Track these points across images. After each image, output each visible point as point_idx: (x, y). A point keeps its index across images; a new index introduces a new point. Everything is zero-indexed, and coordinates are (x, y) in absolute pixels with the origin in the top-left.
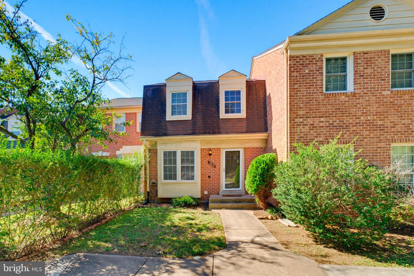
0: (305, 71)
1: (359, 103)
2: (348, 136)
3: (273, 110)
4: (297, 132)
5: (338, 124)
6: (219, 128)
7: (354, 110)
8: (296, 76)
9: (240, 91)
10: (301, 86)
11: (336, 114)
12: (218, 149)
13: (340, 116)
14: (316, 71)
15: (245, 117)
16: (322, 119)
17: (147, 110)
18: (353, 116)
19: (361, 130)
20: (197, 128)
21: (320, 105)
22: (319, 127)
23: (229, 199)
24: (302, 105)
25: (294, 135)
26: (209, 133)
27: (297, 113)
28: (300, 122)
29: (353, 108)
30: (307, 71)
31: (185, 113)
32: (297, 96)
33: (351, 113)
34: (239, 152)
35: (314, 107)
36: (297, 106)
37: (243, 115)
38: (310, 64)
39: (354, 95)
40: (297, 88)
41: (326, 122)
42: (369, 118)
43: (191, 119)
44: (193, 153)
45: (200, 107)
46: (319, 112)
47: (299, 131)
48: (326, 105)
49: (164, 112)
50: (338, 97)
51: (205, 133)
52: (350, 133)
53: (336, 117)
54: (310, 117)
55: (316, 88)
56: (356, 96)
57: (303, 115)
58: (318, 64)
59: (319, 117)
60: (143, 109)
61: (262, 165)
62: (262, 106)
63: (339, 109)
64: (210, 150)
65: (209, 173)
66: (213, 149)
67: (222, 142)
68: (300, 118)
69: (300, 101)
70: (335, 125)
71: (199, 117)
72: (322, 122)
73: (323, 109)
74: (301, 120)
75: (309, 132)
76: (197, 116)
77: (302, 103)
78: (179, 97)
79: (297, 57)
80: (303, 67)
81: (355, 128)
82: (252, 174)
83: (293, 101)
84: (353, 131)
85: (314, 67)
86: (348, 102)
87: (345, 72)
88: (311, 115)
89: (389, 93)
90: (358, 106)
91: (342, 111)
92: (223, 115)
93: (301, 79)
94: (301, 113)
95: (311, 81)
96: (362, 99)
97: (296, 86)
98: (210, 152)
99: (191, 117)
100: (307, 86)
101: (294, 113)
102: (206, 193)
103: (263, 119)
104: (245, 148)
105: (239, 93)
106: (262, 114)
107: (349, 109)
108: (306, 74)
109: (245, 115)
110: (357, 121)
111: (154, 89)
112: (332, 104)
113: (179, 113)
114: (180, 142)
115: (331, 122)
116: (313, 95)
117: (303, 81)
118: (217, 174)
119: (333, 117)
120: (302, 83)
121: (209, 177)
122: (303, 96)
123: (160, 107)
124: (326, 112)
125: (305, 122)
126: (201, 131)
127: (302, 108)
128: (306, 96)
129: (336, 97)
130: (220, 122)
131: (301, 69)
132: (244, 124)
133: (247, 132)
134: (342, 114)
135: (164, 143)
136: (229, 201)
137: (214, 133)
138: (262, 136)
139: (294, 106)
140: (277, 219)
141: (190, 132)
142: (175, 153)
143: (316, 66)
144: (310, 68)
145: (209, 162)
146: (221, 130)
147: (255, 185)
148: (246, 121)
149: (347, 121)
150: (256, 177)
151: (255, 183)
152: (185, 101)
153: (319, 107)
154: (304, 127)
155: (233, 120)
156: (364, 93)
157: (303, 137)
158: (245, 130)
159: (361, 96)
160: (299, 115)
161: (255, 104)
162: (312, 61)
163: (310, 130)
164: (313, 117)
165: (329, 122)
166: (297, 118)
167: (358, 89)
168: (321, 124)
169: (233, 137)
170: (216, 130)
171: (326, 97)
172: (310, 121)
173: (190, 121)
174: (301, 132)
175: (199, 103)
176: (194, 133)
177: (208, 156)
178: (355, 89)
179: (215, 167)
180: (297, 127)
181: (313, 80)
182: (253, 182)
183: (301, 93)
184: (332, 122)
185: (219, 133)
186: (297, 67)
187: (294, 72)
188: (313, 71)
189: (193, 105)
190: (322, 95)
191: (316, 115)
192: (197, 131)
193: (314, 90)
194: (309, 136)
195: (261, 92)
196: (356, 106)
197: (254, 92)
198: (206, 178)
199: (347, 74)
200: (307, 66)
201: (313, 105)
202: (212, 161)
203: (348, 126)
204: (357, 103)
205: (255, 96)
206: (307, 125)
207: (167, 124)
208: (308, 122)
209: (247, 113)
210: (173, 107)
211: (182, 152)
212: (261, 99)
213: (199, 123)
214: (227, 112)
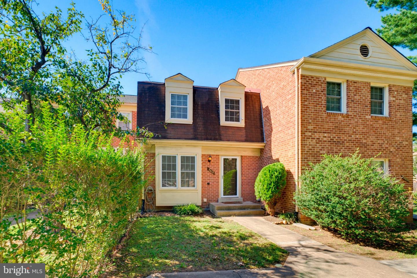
0: (313, 91)
1: (351, 124)
2: (343, 150)
3: (273, 122)
4: (307, 145)
5: (337, 140)
6: (220, 135)
7: (348, 129)
8: (306, 94)
10: (309, 103)
11: (335, 131)
12: (217, 155)
13: (338, 133)
14: (321, 91)
15: (244, 127)
16: (326, 135)
17: (143, 109)
18: (347, 134)
19: (352, 147)
20: (199, 134)
21: (324, 122)
22: (324, 141)
24: (310, 121)
25: (305, 147)
26: (211, 139)
27: (307, 127)
28: (309, 136)
29: (347, 128)
30: (314, 91)
31: (185, 117)
32: (307, 112)
33: (345, 132)
34: (236, 159)
35: (320, 124)
36: (307, 121)
37: (242, 124)
38: (316, 85)
39: (347, 116)
40: (307, 105)
41: (328, 137)
42: (357, 136)
43: (192, 123)
44: (193, 158)
45: (200, 112)
46: (323, 128)
47: (308, 144)
48: (328, 122)
49: (163, 114)
50: (337, 117)
51: (207, 139)
52: (345, 148)
53: (335, 133)
54: (316, 132)
55: (321, 107)
56: (349, 118)
57: (312, 130)
58: (323, 86)
59: (324, 133)
60: (138, 108)
61: (276, 174)
62: (258, 117)
63: (337, 127)
64: (210, 156)
65: (209, 179)
66: (212, 155)
67: (221, 149)
68: (309, 132)
69: (309, 117)
70: (335, 140)
71: (200, 123)
72: (325, 137)
73: (326, 126)
74: (310, 134)
75: (316, 145)
76: (198, 120)
77: (311, 119)
78: (178, 99)
79: (307, 77)
80: (311, 86)
81: (348, 144)
82: (266, 181)
83: (304, 116)
84: (347, 146)
85: (319, 88)
86: (344, 121)
87: (340, 96)
88: (317, 130)
89: (370, 117)
91: (340, 129)
92: (223, 122)
93: (310, 97)
94: (310, 127)
95: (317, 100)
96: (353, 120)
97: (306, 103)
98: (210, 159)
99: (192, 121)
100: (314, 104)
101: (304, 127)
102: (205, 200)
103: (259, 129)
104: (242, 156)
105: (238, 102)
106: (259, 124)
107: (344, 127)
108: (314, 93)
109: (244, 124)
110: (350, 138)
111: (150, 87)
112: (333, 122)
113: (179, 116)
114: (180, 146)
115: (332, 138)
116: (319, 113)
117: (311, 99)
118: (216, 181)
119: (333, 133)
120: (311, 101)
121: (208, 184)
122: (311, 112)
123: (158, 108)
124: (328, 128)
125: (313, 136)
126: (203, 137)
127: (310, 123)
128: (314, 113)
129: (335, 117)
130: (221, 129)
131: (310, 88)
132: (243, 133)
133: (246, 141)
134: (340, 131)
135: (164, 147)
137: (216, 139)
138: (258, 145)
139: (305, 121)
140: (291, 223)
141: (192, 136)
142: (174, 158)
143: (321, 87)
144: (316, 89)
145: (208, 169)
146: (222, 137)
147: (270, 192)
148: (244, 131)
149: (343, 138)
152: (185, 104)
153: (323, 124)
154: (312, 141)
155: (233, 128)
156: (354, 116)
157: (311, 149)
158: (244, 138)
159: (352, 118)
160: (308, 129)
161: (252, 115)
162: (318, 83)
163: (316, 143)
164: (319, 132)
165: (330, 137)
166: (306, 132)
167: (350, 111)
168: (325, 139)
169: (234, 145)
170: (217, 137)
171: (328, 116)
172: (317, 135)
173: (191, 126)
174: (310, 145)
175: (200, 108)
176: (195, 138)
177: (207, 162)
178: (348, 111)
179: (214, 174)
180: (307, 140)
181: (319, 100)
183: (310, 110)
184: (333, 137)
185: (220, 140)
186: (307, 86)
187: (304, 90)
188: (319, 91)
189: (194, 109)
190: (325, 114)
191: (321, 130)
192: (199, 136)
193: (319, 109)
194: (316, 149)
195: (257, 103)
196: (349, 126)
197: (251, 103)
198: (206, 184)
199: (341, 98)
200: (314, 87)
201: (319, 122)
202: (211, 168)
203: (344, 142)
204: (349, 124)
205: (251, 107)
206: (314, 139)
207: (167, 126)
208: (315, 136)
209: (245, 122)
210: (173, 109)
211: (183, 158)
212: (257, 110)
213: (201, 129)
214: (227, 119)
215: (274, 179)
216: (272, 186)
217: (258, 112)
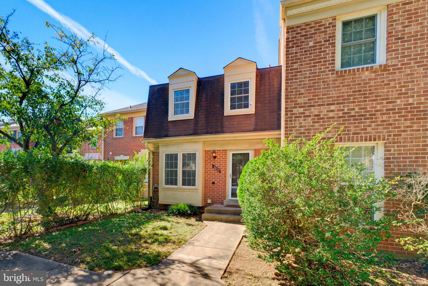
0: (308, 44)
1: (395, 80)
2: (373, 129)
4: (296, 127)
5: (357, 112)
6: (222, 127)
7: (385, 90)
8: (296, 53)
9: (248, 82)
10: (302, 65)
11: (354, 99)
12: (223, 150)
13: (360, 102)
14: (325, 41)
15: (254, 113)
16: (333, 107)
17: (151, 111)
18: (383, 99)
19: (395, 120)
20: (199, 128)
21: (329, 88)
22: (328, 118)
23: (228, 211)
24: (303, 91)
25: (292, 130)
26: (212, 133)
27: (296, 101)
28: (299, 114)
29: (384, 88)
30: (311, 44)
31: (187, 112)
32: (296, 79)
33: (380, 96)
34: (248, 154)
35: (320, 92)
36: (295, 92)
37: (251, 110)
38: (316, 33)
39: (385, 68)
40: (297, 69)
41: (338, 110)
42: (411, 101)
43: (193, 118)
45: (203, 104)
46: (328, 98)
47: (298, 125)
48: (339, 87)
49: (167, 112)
50: (359, 74)
51: (207, 133)
52: (378, 125)
53: (354, 102)
54: (314, 106)
55: (325, 65)
56: (389, 70)
57: (305, 103)
58: (328, 32)
59: (328, 105)
62: (277, 97)
63: (360, 91)
64: (214, 152)
65: (214, 178)
66: (218, 151)
67: (228, 142)
68: (300, 107)
69: (300, 85)
70: (352, 114)
71: (202, 117)
72: (333, 111)
73: (334, 93)
74: (301, 110)
75: (313, 126)
76: (200, 114)
77: (303, 88)
78: (183, 94)
79: (298, 27)
80: (305, 39)
81: (385, 118)
83: (290, 86)
84: (383, 121)
85: (320, 38)
86: (375, 79)
87: (374, 37)
88: (316, 102)
90: (392, 84)
91: (364, 94)
92: (228, 111)
93: (303, 55)
94: (301, 100)
95: (317, 56)
96: (400, 72)
97: (295, 66)
98: (215, 154)
99: (194, 116)
100: (310, 63)
101: (291, 102)
102: (209, 201)
103: (276, 114)
104: (256, 150)
105: (246, 84)
106: (276, 107)
107: (376, 89)
108: (310, 47)
109: (254, 110)
110: (390, 106)
111: (159, 89)
112: (349, 85)
113: (182, 112)
114: (182, 143)
115: (346, 110)
116: (319, 76)
117: (305, 58)
118: (222, 180)
119: (349, 103)
120: (304, 61)
121: (213, 183)
122: (305, 78)
123: (163, 107)
124: (338, 97)
125: (307, 113)
126: (203, 131)
127: (302, 94)
128: (309, 77)
129: (355, 75)
130: (224, 120)
131: (303, 42)
132: (253, 121)
133: (255, 130)
134: (365, 98)
135: (167, 145)
136: (227, 212)
137: (217, 132)
139: (292, 92)
141: (191, 132)
143: (326, 35)
144: (315, 40)
145: (213, 166)
146: (225, 129)
148: (254, 118)
149: (372, 108)
152: (188, 98)
153: (327, 91)
154: (305, 120)
155: (239, 117)
156: (402, 65)
157: (304, 133)
158: (252, 127)
159: (398, 69)
160: (298, 104)
161: (267, 96)
162: (319, 29)
163: (313, 122)
164: (319, 105)
165: (343, 110)
166: (295, 107)
167: (392, 59)
168: (331, 114)
169: (239, 137)
170: (219, 129)
171: (339, 77)
172: (315, 111)
173: (192, 121)
174: (301, 127)
175: (203, 100)
176: (195, 133)
177: (212, 159)
178: (387, 60)
179: (220, 172)
180: (295, 120)
181: (320, 55)
183: (302, 75)
184: (348, 110)
185: (223, 132)
186: (298, 40)
187: (293, 47)
188: (321, 42)
189: (196, 102)
190: (332, 74)
191: (323, 102)
192: (198, 131)
193: (321, 69)
194: (312, 131)
195: (275, 80)
196: (389, 84)
197: (267, 81)
198: (209, 185)
199: (376, 40)
200: (312, 37)
201: (320, 89)
202: (217, 165)
203: (374, 115)
204: (390, 81)
205: (267, 87)
206: (310, 116)
207: (169, 125)
208: (312, 113)
209: (256, 107)
210: (175, 106)
211: (184, 155)
212: (276, 89)
213: (202, 122)
214: (232, 108)
217: (276, 92)
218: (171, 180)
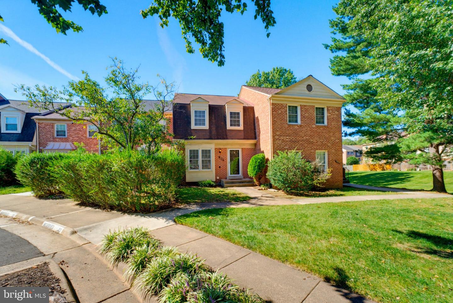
0: (279, 112)
2: (298, 146)
3: (260, 127)
5: (294, 140)
6: (226, 136)
9: (239, 113)
10: (277, 119)
12: (225, 148)
13: (295, 136)
15: (243, 130)
16: (287, 137)
17: (177, 121)
18: (301, 136)
19: (304, 144)
20: (213, 135)
21: (286, 130)
22: (286, 141)
25: (275, 145)
26: (220, 139)
27: (276, 133)
28: (277, 138)
29: (301, 133)
31: (204, 124)
32: (275, 124)
34: (238, 151)
35: (284, 131)
36: (276, 129)
37: (241, 128)
38: (281, 108)
39: (301, 126)
41: (289, 139)
42: (307, 138)
43: (208, 129)
44: (210, 151)
45: (214, 121)
47: (277, 143)
48: (289, 130)
49: (189, 123)
50: (294, 126)
51: (218, 139)
52: (300, 145)
54: (282, 136)
57: (279, 135)
58: (285, 109)
61: (259, 161)
62: (253, 123)
63: (295, 132)
64: (220, 149)
65: (220, 164)
66: (222, 148)
67: (228, 144)
71: (214, 129)
72: (287, 139)
73: (287, 132)
75: (282, 144)
76: (212, 127)
77: (278, 128)
78: (200, 114)
79: (276, 104)
80: (278, 109)
81: (301, 143)
82: (253, 165)
83: (274, 127)
85: (283, 110)
86: (298, 129)
89: (315, 126)
90: (303, 131)
91: (296, 134)
92: (229, 127)
94: (278, 133)
95: (282, 117)
97: (275, 119)
98: (220, 151)
99: (208, 127)
100: (280, 119)
101: (274, 133)
102: (218, 178)
103: (253, 131)
104: (242, 149)
105: (238, 114)
106: (253, 128)
107: (299, 133)
109: (243, 128)
110: (302, 139)
111: (180, 106)
112: (292, 130)
113: (200, 125)
114: (201, 144)
116: (283, 125)
118: (225, 165)
119: (292, 136)
121: (220, 167)
122: (278, 125)
123: (186, 119)
124: (289, 134)
126: (215, 137)
127: (278, 131)
128: (280, 125)
130: (227, 132)
131: (277, 111)
132: (242, 134)
133: (244, 139)
135: (190, 144)
137: (224, 139)
138: (253, 141)
139: (274, 129)
140: (267, 189)
141: (208, 137)
142: (197, 151)
145: (219, 157)
146: (228, 137)
148: (243, 132)
149: (298, 139)
150: (255, 167)
151: (255, 170)
152: (204, 116)
154: (279, 141)
155: (235, 131)
157: (279, 146)
158: (243, 137)
159: (304, 127)
160: (277, 135)
161: (248, 121)
163: (282, 142)
167: (302, 123)
169: (236, 142)
170: (225, 137)
171: (289, 126)
175: (213, 118)
176: (211, 138)
177: (218, 153)
179: (223, 160)
180: (276, 141)
182: (254, 170)
183: (277, 123)
184: (292, 139)
185: (227, 139)
186: (276, 109)
187: (274, 112)
188: (283, 112)
189: (209, 119)
190: (287, 125)
191: (285, 135)
192: (212, 137)
193: (283, 122)
194: (281, 146)
195: (251, 114)
197: (248, 114)
198: (218, 168)
199: (298, 115)
200: (280, 110)
202: (222, 156)
203: (299, 141)
205: (248, 117)
207: (192, 131)
208: (281, 139)
209: (244, 127)
210: (196, 120)
211: (203, 151)
212: (252, 118)
213: (214, 132)
214: (231, 125)
215: (257, 164)
216: (256, 168)
217: (252, 120)
218: (195, 166)
